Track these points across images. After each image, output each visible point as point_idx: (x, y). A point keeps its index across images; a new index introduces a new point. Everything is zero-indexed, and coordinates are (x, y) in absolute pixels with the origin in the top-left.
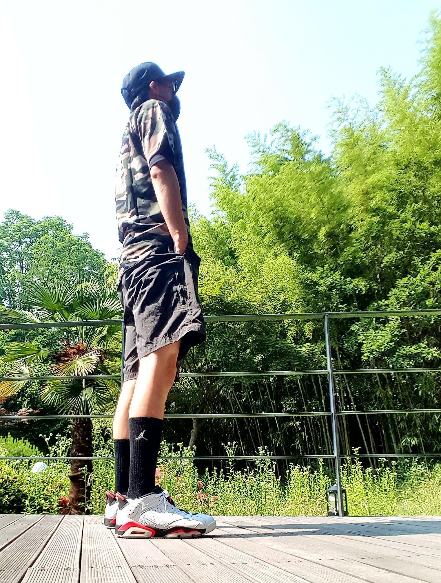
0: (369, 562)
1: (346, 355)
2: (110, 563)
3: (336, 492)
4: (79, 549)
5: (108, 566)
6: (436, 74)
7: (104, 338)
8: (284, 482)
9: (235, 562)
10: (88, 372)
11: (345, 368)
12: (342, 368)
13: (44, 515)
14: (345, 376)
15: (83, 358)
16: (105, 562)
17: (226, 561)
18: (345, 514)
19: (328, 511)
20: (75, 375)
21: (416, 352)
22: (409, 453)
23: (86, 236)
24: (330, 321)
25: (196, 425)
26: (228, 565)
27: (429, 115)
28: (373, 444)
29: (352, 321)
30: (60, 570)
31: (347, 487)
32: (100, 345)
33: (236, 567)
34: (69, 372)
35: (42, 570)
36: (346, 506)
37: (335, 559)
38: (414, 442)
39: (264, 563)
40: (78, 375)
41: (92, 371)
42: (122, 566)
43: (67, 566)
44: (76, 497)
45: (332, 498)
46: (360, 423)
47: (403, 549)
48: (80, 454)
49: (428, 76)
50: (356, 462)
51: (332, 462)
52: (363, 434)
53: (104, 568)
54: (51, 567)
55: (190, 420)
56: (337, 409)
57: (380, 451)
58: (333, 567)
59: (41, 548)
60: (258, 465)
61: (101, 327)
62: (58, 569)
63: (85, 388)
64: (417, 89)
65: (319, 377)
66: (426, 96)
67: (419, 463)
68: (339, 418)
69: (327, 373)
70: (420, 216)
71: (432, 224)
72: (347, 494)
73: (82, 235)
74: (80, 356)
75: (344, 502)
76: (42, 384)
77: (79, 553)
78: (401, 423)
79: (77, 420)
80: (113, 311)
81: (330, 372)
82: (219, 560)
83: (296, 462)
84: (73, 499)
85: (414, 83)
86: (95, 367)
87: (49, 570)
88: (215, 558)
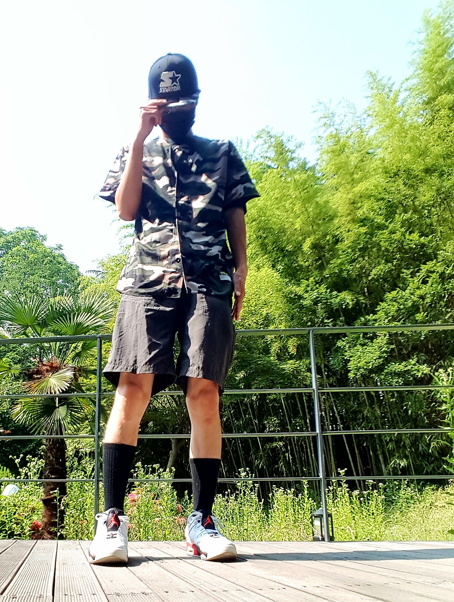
0: (356, 589)
1: (331, 372)
2: (85, 590)
3: (322, 516)
4: (53, 576)
5: (83, 594)
6: (428, 77)
7: (78, 355)
8: (267, 506)
9: (216, 589)
10: (62, 389)
11: (331, 386)
12: (328, 386)
13: (15, 540)
14: (330, 394)
15: (56, 375)
16: (79, 590)
17: (206, 588)
18: (331, 539)
19: (313, 536)
20: (47, 393)
21: (405, 369)
22: (398, 475)
23: (60, 248)
24: (316, 336)
25: (176, 446)
26: (208, 593)
27: (420, 120)
28: (360, 466)
29: (338, 336)
30: (32, 597)
31: (333, 511)
32: (74, 362)
33: (218, 595)
34: (42, 390)
35: (13, 598)
36: (332, 530)
37: (321, 586)
38: (403, 463)
39: (246, 591)
40: (51, 393)
41: (66, 389)
42: (97, 593)
43: (39, 593)
44: (49, 521)
45: (317, 523)
46: (347, 443)
47: (392, 575)
48: (53, 477)
49: (419, 79)
50: (343, 484)
51: (318, 485)
52: (349, 455)
53: (78, 595)
54: (22, 595)
55: (169, 440)
56: (323, 429)
57: (368, 473)
58: (319, 595)
59: (12, 575)
60: (240, 488)
61: (75, 343)
62: (30, 597)
63: (58, 407)
64: (407, 93)
65: (304, 395)
66: (417, 100)
67: (408, 485)
68: (325, 438)
69: (312, 391)
70: (410, 227)
71: (422, 235)
72: (333, 518)
73: (56, 247)
74: (53, 374)
75: (330, 526)
76: (13, 403)
77: (52, 580)
78: (390, 444)
79: (50, 440)
80: (88, 326)
81: (315, 390)
82: (199, 587)
83: (279, 485)
84: (46, 523)
85: (404, 86)
86: (69, 385)
87: (21, 597)
88: (194, 585)
